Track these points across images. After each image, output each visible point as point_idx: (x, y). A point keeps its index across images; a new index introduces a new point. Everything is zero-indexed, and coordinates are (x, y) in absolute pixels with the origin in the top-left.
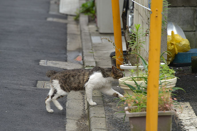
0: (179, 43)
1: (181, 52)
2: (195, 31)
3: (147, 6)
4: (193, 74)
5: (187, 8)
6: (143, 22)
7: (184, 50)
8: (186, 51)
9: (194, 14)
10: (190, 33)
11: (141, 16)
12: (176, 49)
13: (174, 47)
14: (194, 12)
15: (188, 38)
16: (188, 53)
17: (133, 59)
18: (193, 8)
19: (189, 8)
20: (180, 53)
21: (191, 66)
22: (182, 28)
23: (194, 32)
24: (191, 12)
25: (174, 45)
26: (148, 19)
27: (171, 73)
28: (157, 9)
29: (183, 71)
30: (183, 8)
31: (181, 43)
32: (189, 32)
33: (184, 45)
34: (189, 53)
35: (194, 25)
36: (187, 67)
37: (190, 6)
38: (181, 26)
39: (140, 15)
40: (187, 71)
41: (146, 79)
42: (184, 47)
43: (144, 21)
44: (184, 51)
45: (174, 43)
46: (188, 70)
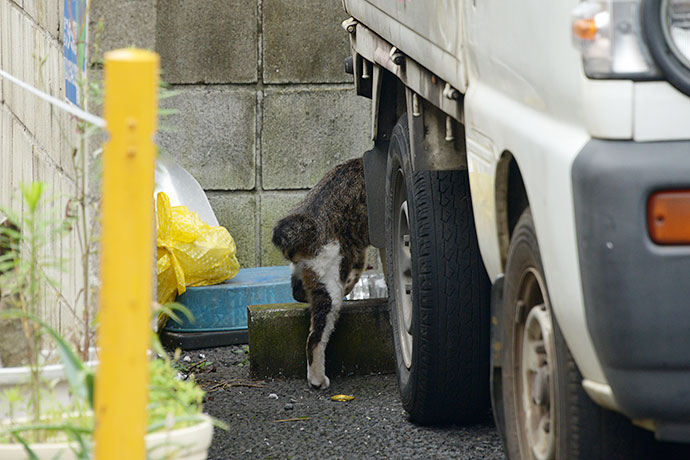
0: (193, 244)
1: (202, 285)
2: (254, 190)
3: (56, 89)
4: (259, 384)
5: (217, 91)
6: (36, 160)
7: (211, 276)
8: (223, 279)
9: (247, 118)
10: (235, 198)
11: (25, 128)
12: (180, 273)
13: (171, 261)
14: (250, 109)
15: (226, 220)
16: (230, 287)
17: (6, 336)
18: (241, 90)
19: (227, 90)
20: (194, 288)
21: (247, 348)
22: (201, 180)
23: (251, 196)
24: (237, 109)
25: (170, 254)
26: (75, 154)
27: (185, 398)
28: (131, 120)
29: (214, 371)
30: (202, 90)
31: (196, 243)
32: (230, 196)
33: (213, 252)
34: (235, 290)
35: (251, 163)
36: (228, 351)
37: (230, 84)
38: (194, 170)
39: (18, 127)
40: (232, 368)
41: (77, 434)
42: (210, 263)
43: (42, 156)
44: (210, 281)
45: (170, 245)
46: (235, 364)
